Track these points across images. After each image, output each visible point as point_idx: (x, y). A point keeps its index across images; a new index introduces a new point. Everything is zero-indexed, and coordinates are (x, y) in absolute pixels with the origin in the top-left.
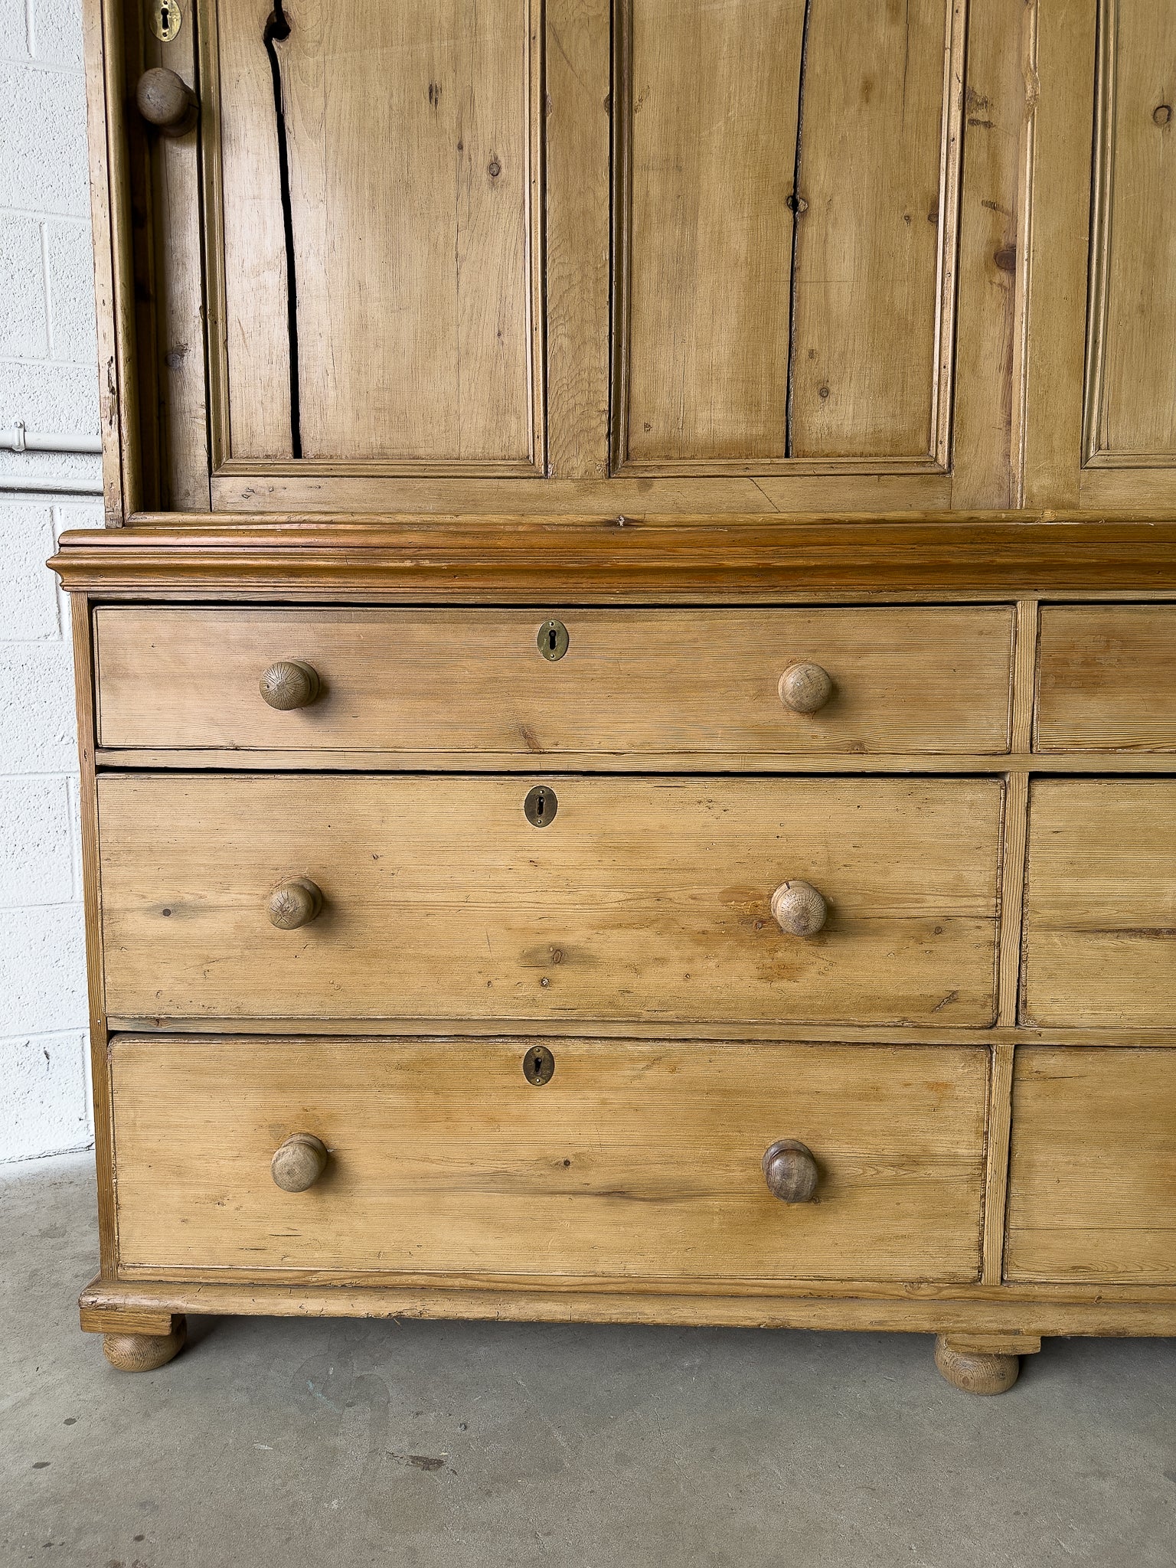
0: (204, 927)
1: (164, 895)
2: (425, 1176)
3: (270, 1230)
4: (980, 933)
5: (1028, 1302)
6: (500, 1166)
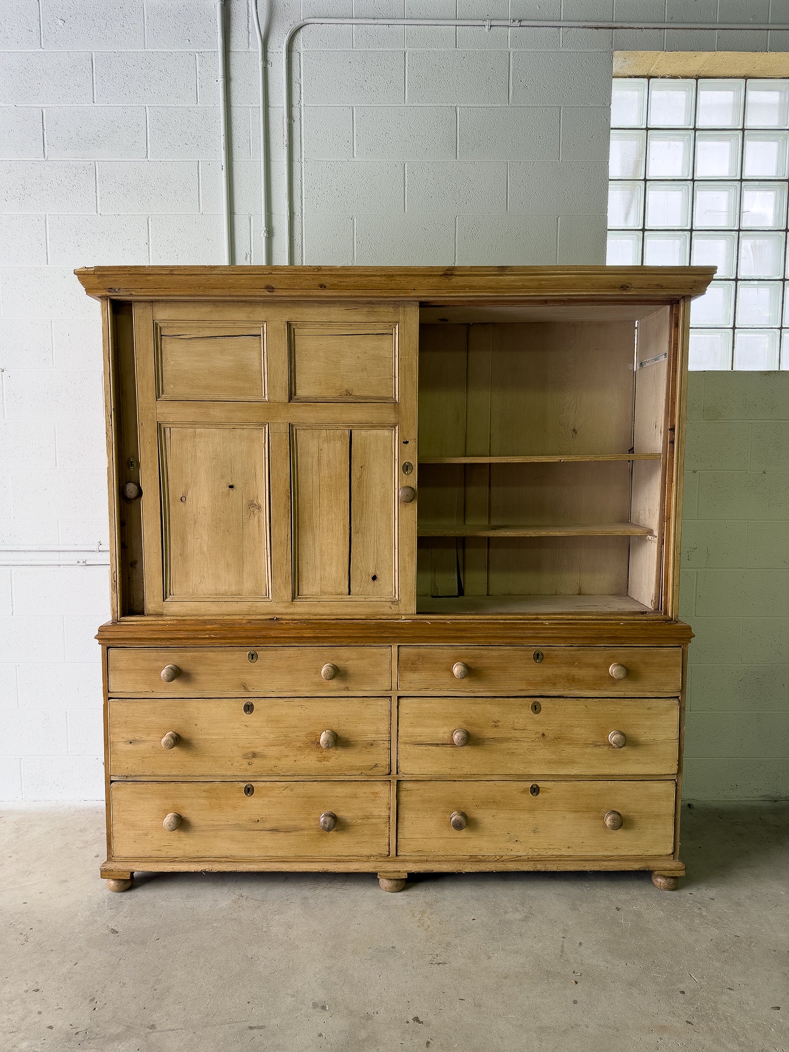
0: (142, 747)
1: (130, 737)
2: (213, 826)
3: (162, 844)
4: (384, 745)
5: (404, 861)
6: (236, 822)
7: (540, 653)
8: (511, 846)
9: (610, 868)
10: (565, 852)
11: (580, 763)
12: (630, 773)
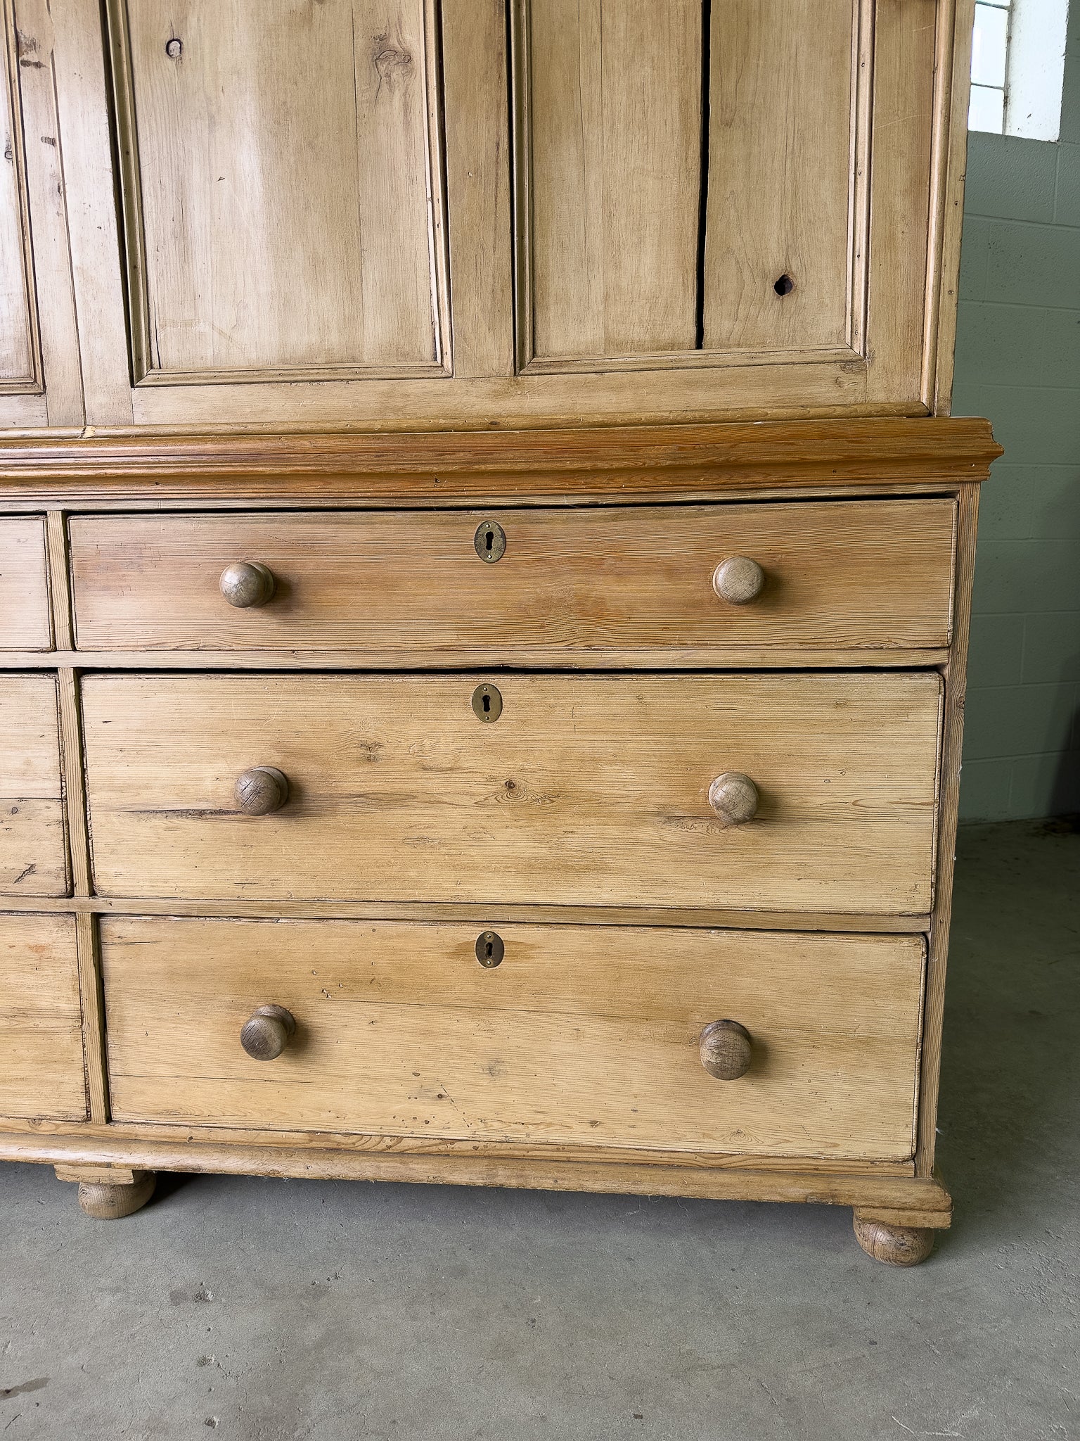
4: (47, 812)
5: (130, 1139)
7: (496, 533)
8: (425, 1109)
9: (714, 1193)
10: (582, 1135)
11: (622, 871)
12: (777, 906)
